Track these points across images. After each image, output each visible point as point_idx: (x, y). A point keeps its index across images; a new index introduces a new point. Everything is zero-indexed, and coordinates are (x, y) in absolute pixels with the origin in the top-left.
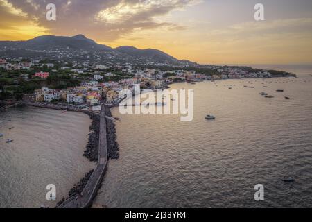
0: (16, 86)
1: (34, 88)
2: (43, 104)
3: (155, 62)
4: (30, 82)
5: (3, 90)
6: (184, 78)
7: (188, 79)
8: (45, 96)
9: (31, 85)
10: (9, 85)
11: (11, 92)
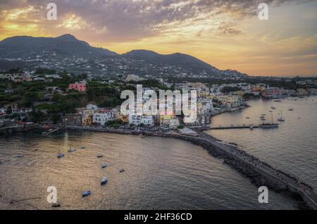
0: (49, 103)
1: (75, 106)
2: (94, 128)
3: (189, 74)
4: (68, 97)
5: (34, 109)
6: (257, 93)
7: (264, 94)
8: (94, 118)
9: (69, 102)
10: (40, 101)
11: (44, 111)
